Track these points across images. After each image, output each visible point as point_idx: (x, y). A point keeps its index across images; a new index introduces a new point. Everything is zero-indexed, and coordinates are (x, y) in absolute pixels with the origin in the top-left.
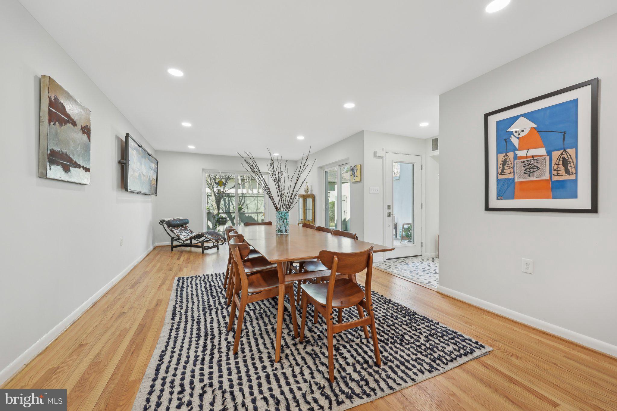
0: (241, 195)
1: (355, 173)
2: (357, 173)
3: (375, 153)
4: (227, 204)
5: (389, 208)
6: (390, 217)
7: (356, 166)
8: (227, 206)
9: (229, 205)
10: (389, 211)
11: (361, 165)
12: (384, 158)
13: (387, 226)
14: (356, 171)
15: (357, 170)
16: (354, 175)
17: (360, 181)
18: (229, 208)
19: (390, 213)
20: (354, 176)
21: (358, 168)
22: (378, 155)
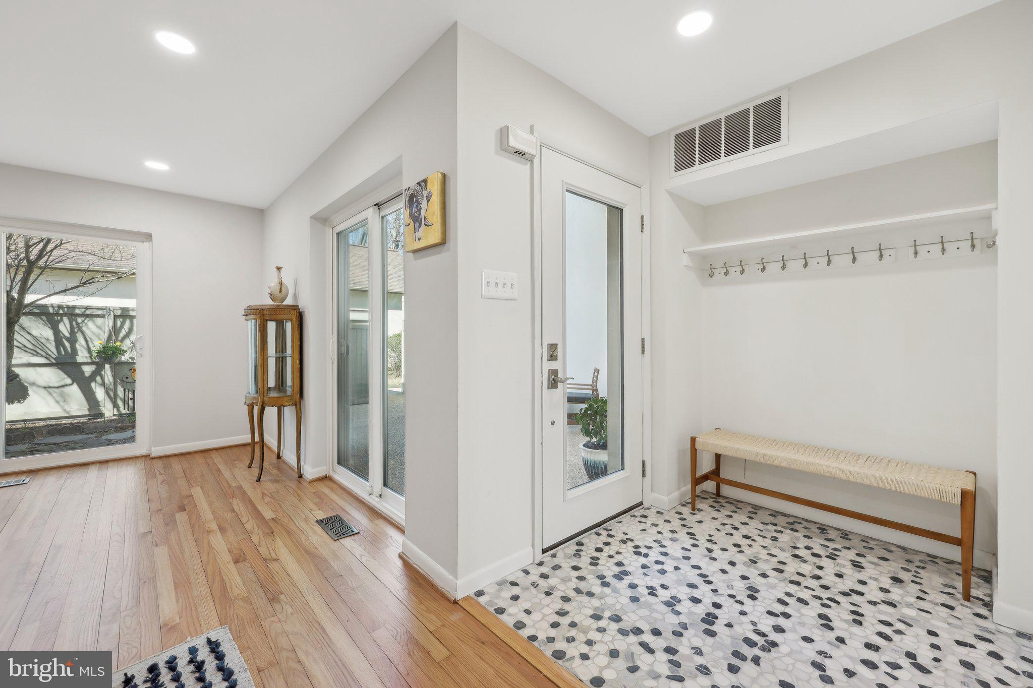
0: (119, 313)
1: (423, 213)
2: (431, 210)
3: (503, 134)
4: (67, 339)
5: (552, 357)
6: (556, 387)
7: (425, 181)
8: (67, 344)
9: (73, 340)
10: (554, 365)
11: (444, 176)
12: (536, 161)
13: (547, 423)
14: (424, 203)
15: (429, 198)
16: (417, 219)
17: (443, 242)
18: (75, 352)
19: (554, 372)
20: (417, 225)
21: (434, 188)
22: (513, 143)
